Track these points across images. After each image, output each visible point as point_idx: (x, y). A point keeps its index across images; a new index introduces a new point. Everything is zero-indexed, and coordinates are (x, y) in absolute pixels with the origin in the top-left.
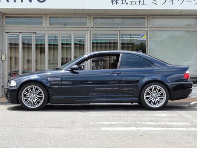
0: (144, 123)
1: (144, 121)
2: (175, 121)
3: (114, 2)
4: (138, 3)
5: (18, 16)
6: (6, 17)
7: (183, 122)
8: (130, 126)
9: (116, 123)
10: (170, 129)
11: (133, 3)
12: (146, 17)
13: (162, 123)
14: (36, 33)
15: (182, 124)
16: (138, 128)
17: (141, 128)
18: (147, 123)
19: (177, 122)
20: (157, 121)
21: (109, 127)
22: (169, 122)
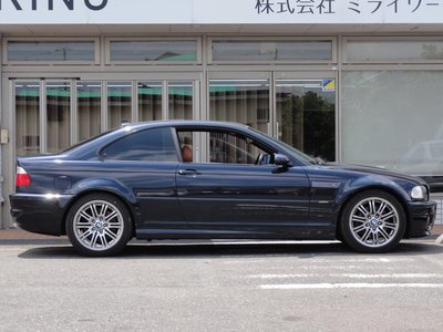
0: (346, 275)
1: (345, 272)
2: (410, 272)
3: (261, 9)
4: (316, 11)
5: (37, 39)
6: (9, 42)
7: (428, 272)
8: (317, 281)
9: (285, 276)
10: (403, 285)
11: (306, 9)
12: (334, 39)
13: (383, 276)
14: (78, 79)
15: (426, 276)
16: (336, 285)
17: (342, 285)
18: (352, 276)
19: (414, 272)
20: (371, 272)
21: (273, 283)
22: (397, 272)
